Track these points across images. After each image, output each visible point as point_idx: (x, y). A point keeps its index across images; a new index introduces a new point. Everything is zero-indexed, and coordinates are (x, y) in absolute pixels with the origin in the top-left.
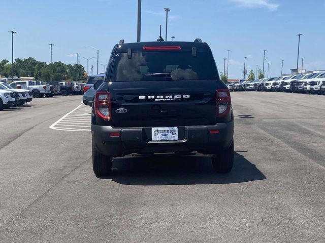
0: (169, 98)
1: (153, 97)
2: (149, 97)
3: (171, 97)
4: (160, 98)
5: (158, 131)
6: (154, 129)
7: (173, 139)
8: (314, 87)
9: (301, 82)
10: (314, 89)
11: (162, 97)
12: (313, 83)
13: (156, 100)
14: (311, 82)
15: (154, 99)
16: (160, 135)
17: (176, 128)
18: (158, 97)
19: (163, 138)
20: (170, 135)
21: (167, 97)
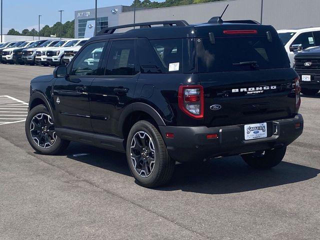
0: (259, 90)
1: (245, 90)
2: (242, 90)
3: (261, 88)
4: (251, 90)
5: (250, 128)
6: (246, 127)
7: (263, 136)
8: (53, 58)
9: (30, 52)
10: (54, 60)
11: (253, 89)
12: (51, 54)
13: (248, 93)
14: (48, 52)
15: (246, 92)
16: (252, 133)
17: (265, 124)
18: (250, 89)
19: (255, 136)
20: (261, 131)
21: (257, 89)
